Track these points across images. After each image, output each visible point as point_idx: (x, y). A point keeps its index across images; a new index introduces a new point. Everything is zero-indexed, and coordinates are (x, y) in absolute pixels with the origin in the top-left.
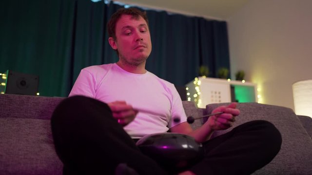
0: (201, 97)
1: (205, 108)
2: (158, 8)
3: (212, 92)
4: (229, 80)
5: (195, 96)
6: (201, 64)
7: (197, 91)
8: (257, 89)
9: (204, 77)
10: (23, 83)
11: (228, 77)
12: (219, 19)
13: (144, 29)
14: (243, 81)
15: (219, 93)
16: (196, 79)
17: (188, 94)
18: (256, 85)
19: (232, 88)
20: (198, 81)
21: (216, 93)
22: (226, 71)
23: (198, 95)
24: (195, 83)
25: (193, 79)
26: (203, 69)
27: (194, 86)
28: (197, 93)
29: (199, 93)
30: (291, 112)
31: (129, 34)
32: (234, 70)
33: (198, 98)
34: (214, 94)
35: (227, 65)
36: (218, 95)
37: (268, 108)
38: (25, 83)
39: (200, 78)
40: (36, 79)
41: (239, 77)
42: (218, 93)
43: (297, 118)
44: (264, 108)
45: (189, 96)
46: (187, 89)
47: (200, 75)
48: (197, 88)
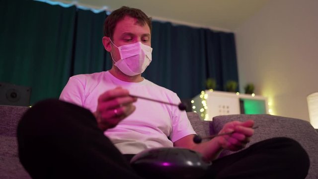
0: (208, 111)
1: (212, 120)
2: (163, 19)
3: (220, 107)
4: (238, 93)
5: (202, 110)
6: (208, 76)
7: (204, 105)
8: (267, 103)
9: (211, 91)
10: (14, 95)
11: (237, 90)
12: (227, 30)
13: (146, 38)
14: (253, 95)
15: (228, 107)
16: (203, 92)
17: (194, 107)
18: (267, 98)
19: (242, 102)
20: (204, 95)
21: (224, 107)
22: (234, 84)
23: (205, 110)
24: (201, 96)
25: (200, 93)
26: (210, 82)
27: (201, 100)
28: (203, 107)
29: (206, 108)
30: (308, 125)
31: (129, 40)
32: (243, 83)
33: (204, 112)
34: (222, 109)
35: (236, 78)
36: (226, 109)
37: (282, 121)
38: (16, 95)
39: (207, 92)
40: (28, 91)
41: (249, 91)
42: (226, 107)
43: (316, 131)
44: (277, 120)
45: (195, 110)
46: (193, 102)
47: (206, 88)
48: (204, 102)
